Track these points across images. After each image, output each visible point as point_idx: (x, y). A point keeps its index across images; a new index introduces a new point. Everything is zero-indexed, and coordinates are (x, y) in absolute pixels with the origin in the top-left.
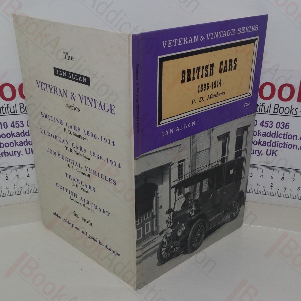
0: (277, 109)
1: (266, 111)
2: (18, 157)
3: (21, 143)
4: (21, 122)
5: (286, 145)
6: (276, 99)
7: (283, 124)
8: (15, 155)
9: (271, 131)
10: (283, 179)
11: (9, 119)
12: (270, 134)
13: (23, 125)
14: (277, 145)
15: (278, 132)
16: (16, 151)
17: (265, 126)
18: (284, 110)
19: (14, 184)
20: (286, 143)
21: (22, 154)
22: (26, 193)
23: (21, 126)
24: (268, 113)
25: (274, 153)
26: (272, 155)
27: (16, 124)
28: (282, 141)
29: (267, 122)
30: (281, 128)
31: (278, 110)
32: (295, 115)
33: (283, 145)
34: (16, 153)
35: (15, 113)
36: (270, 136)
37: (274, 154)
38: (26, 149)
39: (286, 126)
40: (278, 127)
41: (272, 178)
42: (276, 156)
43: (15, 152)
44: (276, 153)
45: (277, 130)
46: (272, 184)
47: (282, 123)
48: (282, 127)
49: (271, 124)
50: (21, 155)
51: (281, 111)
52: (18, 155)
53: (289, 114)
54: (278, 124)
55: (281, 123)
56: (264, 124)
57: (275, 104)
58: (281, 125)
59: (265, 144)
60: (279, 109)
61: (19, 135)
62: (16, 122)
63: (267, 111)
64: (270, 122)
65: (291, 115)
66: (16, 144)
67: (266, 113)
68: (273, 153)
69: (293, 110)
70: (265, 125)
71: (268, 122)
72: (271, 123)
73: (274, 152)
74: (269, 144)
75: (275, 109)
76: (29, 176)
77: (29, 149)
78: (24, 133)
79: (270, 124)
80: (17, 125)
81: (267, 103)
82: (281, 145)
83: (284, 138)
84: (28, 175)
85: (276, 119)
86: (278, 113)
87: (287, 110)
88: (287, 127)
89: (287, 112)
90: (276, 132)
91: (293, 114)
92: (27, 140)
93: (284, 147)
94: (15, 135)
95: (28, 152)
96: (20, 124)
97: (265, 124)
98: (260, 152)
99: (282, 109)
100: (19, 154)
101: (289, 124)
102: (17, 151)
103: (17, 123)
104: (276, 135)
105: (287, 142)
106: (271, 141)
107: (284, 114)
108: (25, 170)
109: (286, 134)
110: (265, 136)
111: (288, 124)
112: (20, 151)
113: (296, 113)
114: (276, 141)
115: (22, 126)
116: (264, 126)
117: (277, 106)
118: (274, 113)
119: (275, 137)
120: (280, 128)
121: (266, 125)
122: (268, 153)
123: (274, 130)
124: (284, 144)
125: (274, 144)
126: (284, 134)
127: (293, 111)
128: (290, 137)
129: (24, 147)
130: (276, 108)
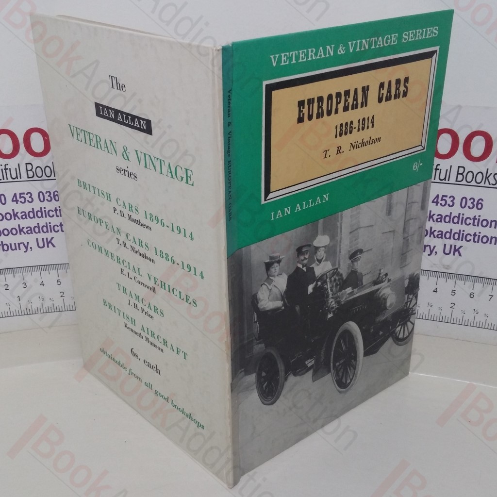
0: (462, 174)
1: (442, 178)
2: (25, 252)
3: (29, 229)
4: (29, 195)
5: (477, 238)
6: (459, 157)
7: (472, 201)
8: (20, 249)
9: (451, 213)
10: (472, 296)
11: (9, 189)
12: (450, 219)
13: (32, 199)
14: (461, 236)
15: (463, 214)
16: (21, 243)
17: (441, 204)
18: (474, 177)
19: (19, 296)
20: (477, 234)
21: (31, 248)
22: (39, 312)
23: (28, 201)
24: (447, 181)
25: (457, 250)
26: (454, 255)
27: (20, 197)
28: (470, 230)
29: (444, 198)
30: (469, 207)
31: (463, 176)
32: (493, 184)
33: (472, 238)
34: (22, 246)
35: (19, 179)
36: (449, 222)
37: (457, 253)
38: (37, 239)
39: (478, 204)
40: (463, 205)
41: (453, 294)
42: (460, 255)
43: (19, 244)
44: (460, 250)
45: (462, 211)
46: (453, 304)
47: (470, 200)
48: (471, 206)
49: (451, 201)
50: (29, 249)
51: (469, 179)
52: (25, 250)
53: (482, 184)
54: (464, 200)
55: (468, 199)
56: (439, 200)
57: (459, 167)
58: (469, 203)
59: (441, 235)
60: (465, 174)
61: (25, 215)
62: (20, 194)
63: (445, 179)
64: (450, 198)
65: (487, 184)
66: (21, 230)
67: (443, 181)
68: (455, 251)
69: (489, 176)
70: (440, 202)
71: (446, 196)
72: (452, 199)
73: (457, 248)
74: (448, 235)
75: (459, 175)
76: (43, 285)
77: (43, 239)
78: (33, 212)
79: (449, 201)
80: (23, 200)
81: (444, 164)
82: (469, 238)
83: (474, 225)
84: (43, 282)
85: (459, 192)
86: (464, 182)
87: (480, 176)
88: (480, 206)
89: (479, 181)
90: (459, 214)
91: (490, 184)
92: (38, 224)
93: (474, 241)
94: (20, 216)
95: (41, 245)
96: (27, 197)
97: (442, 200)
98: (432, 248)
99: (470, 175)
100: (26, 248)
101: (482, 200)
102: (23, 243)
103: (22, 195)
104: (460, 219)
105: (480, 233)
106: (451, 230)
107: (473, 183)
108: (36, 274)
109: (477, 217)
110: (441, 221)
111: (480, 201)
112: (28, 243)
113: (494, 183)
114: (460, 230)
115: (30, 200)
116: (439, 204)
117: (461, 170)
118: (457, 181)
119: (458, 223)
120: (467, 207)
121: (443, 203)
122: (447, 251)
123: (456, 210)
124: (475, 235)
125: (456, 236)
126: (474, 218)
127: (489, 178)
128: (485, 223)
129: (34, 236)
130: (459, 172)
